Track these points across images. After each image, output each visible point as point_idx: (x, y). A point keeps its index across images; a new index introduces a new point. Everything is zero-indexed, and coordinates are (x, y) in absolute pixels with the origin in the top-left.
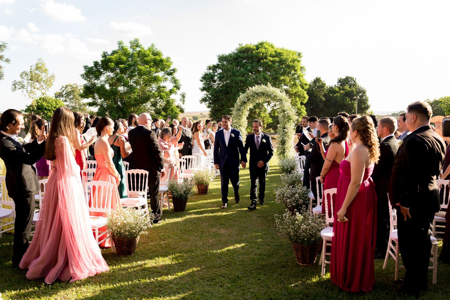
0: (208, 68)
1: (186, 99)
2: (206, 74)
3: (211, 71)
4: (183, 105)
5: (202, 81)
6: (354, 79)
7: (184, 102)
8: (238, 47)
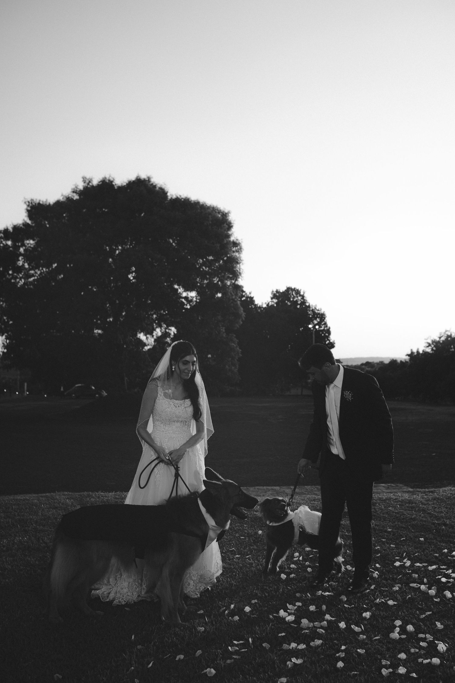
3: (9, 243)
6: (302, 293)
8: (81, 186)
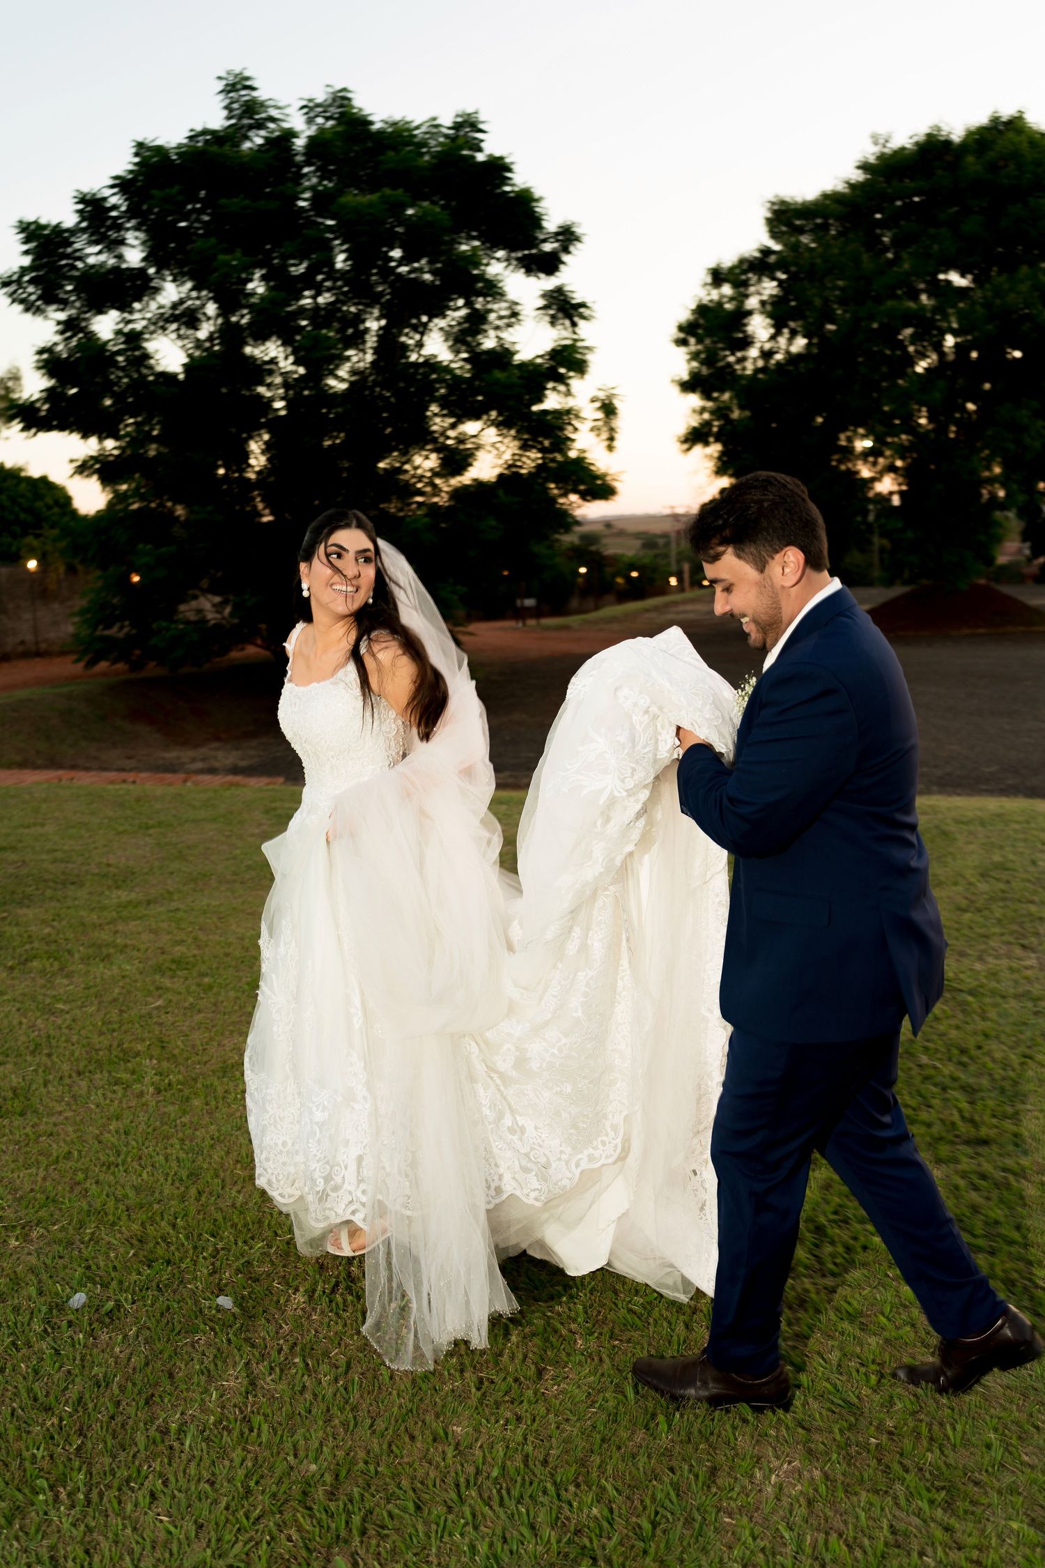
0: (709, 279)
1: (621, 422)
2: (702, 310)
3: (727, 291)
4: (606, 453)
5: (682, 342)
7: (611, 439)
